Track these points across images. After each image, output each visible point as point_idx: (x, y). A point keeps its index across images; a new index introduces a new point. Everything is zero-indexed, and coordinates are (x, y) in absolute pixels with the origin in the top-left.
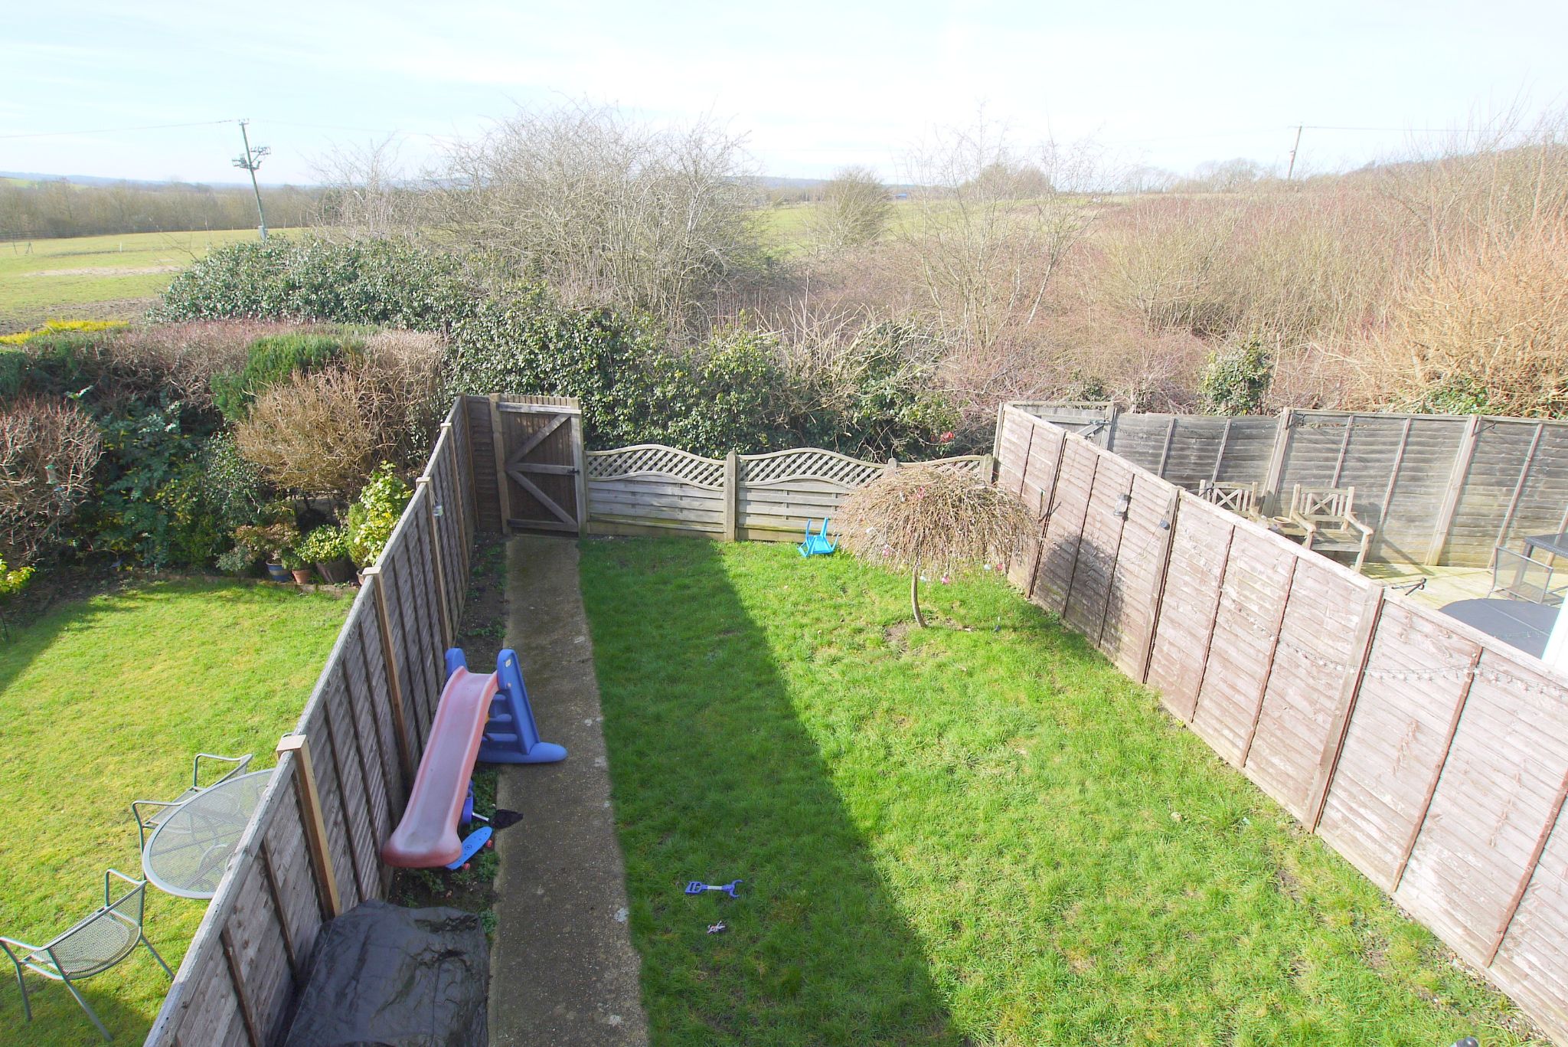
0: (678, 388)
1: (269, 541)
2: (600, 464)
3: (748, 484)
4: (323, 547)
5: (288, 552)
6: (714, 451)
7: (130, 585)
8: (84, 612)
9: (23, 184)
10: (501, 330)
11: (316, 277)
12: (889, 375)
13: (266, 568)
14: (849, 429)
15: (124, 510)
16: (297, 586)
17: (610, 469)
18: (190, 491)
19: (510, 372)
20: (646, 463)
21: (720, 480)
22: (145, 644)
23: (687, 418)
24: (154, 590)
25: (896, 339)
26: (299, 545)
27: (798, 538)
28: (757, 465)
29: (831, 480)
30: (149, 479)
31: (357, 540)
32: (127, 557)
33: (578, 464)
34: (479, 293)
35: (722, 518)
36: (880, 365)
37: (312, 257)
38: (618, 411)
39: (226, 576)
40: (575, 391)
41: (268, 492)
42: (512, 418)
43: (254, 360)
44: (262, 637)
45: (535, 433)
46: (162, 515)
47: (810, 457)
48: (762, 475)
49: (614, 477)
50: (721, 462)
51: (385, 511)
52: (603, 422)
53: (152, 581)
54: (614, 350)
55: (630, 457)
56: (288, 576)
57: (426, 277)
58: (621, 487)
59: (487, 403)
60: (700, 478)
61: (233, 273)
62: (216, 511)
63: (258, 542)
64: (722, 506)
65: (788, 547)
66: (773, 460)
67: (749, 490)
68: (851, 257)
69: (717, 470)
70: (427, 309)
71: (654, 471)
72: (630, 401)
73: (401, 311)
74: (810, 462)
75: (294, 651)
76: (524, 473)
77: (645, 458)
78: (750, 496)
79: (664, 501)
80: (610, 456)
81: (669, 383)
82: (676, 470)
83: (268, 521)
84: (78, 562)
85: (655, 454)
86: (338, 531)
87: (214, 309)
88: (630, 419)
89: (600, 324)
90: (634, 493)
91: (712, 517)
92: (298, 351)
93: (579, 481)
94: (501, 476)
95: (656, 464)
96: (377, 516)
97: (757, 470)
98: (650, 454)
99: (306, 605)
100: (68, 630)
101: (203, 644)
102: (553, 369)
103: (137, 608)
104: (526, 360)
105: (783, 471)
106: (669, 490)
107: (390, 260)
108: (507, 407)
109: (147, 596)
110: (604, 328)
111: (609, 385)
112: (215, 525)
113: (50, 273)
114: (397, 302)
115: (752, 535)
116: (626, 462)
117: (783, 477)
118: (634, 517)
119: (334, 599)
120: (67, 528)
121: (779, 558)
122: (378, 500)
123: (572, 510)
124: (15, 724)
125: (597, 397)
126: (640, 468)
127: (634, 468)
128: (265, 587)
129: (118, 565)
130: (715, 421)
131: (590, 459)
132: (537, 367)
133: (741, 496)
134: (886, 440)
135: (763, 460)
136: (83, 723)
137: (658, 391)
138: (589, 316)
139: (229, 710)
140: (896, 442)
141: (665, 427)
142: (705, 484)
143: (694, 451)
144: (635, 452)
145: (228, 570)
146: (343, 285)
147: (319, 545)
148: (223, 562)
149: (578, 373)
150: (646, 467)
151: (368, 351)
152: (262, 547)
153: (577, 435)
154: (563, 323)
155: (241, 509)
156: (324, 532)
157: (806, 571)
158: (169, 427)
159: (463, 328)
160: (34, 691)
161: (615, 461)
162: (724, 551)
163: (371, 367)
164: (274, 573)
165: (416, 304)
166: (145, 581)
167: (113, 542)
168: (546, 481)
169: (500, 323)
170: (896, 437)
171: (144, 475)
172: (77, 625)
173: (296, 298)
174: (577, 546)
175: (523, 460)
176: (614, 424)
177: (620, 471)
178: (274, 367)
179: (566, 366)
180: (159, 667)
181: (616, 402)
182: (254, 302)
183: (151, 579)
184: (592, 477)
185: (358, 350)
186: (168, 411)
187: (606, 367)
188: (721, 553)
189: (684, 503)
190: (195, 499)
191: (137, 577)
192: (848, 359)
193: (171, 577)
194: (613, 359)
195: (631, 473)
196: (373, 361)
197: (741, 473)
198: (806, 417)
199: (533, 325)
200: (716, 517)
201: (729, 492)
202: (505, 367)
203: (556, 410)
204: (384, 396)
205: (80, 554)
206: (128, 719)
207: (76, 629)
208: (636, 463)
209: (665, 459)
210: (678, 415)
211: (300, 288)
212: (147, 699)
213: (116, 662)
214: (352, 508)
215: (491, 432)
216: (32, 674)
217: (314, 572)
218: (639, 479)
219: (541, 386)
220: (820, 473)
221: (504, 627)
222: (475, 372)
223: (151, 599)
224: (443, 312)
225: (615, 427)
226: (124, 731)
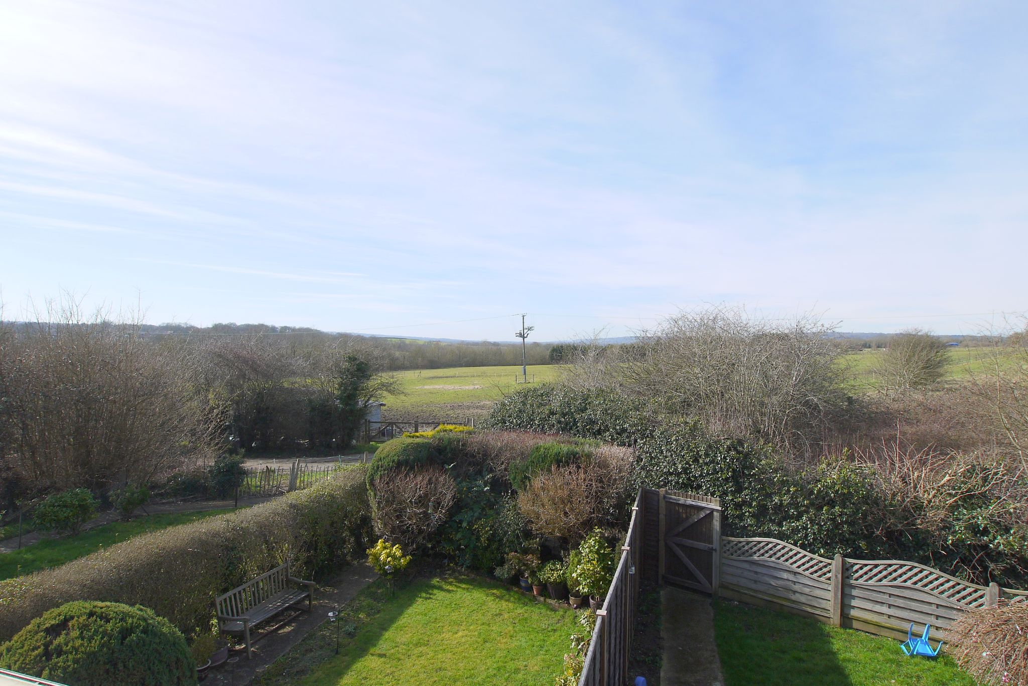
0: (792, 498)
1: (524, 565)
2: (732, 547)
3: (852, 582)
4: (553, 574)
5: (533, 573)
6: (819, 548)
7: (450, 575)
8: (429, 588)
9: (421, 343)
10: (668, 447)
11: (565, 409)
12: (980, 507)
13: (519, 580)
14: (943, 548)
15: (457, 532)
16: (534, 596)
17: (739, 552)
18: (490, 527)
19: (671, 474)
20: (767, 552)
21: (828, 575)
22: (455, 616)
23: (798, 520)
24: (461, 581)
25: (985, 480)
26: (540, 570)
27: (900, 636)
28: (861, 568)
29: (932, 592)
30: (472, 516)
31: (574, 575)
32: (452, 558)
33: (716, 544)
34: (656, 423)
35: (829, 606)
36: (970, 500)
37: (564, 397)
38: (745, 509)
39: (497, 581)
40: (715, 491)
41: (528, 534)
42: (673, 506)
43: (533, 456)
44: (514, 627)
45: (687, 518)
46: (474, 537)
47: (910, 570)
48: (865, 577)
49: (742, 558)
50: (829, 561)
51: (594, 560)
52: (733, 515)
53: (461, 575)
54: (744, 467)
55: (755, 545)
56: (530, 589)
57: (625, 412)
58: (746, 566)
59: (657, 494)
60: (811, 570)
61: (524, 404)
62: (501, 540)
63: (518, 564)
64: (830, 595)
65: (891, 643)
66: (876, 566)
67: (854, 587)
68: (918, 396)
69: (825, 566)
70: (624, 430)
71: (773, 559)
72: (754, 503)
73: (608, 430)
74: (909, 574)
75: (531, 642)
76: (678, 545)
77: (766, 548)
78: (855, 592)
79: (780, 583)
80: (740, 542)
81: (785, 494)
82: (791, 561)
83: (526, 551)
84: (428, 556)
85: (775, 546)
86: (562, 565)
87: (512, 422)
88: (753, 516)
89: (735, 449)
90: (756, 573)
91: (820, 603)
92: (556, 454)
93: (715, 557)
94: (662, 543)
95: (775, 554)
96: (588, 562)
97: (861, 572)
98: (770, 546)
99: (537, 611)
100: (420, 597)
101: (483, 624)
102: (701, 475)
103: (453, 591)
104: (682, 468)
105: (885, 577)
106: (785, 575)
107: (605, 400)
108: (671, 498)
109: (457, 584)
110: (738, 452)
111: (739, 489)
112: (498, 549)
113: (426, 387)
114: (607, 426)
115: (855, 624)
116: (751, 548)
117: (884, 582)
118: (755, 591)
119: (554, 610)
120: (430, 537)
121: (882, 651)
122: (591, 551)
123: (709, 578)
124: (392, 651)
125: (731, 498)
126: (763, 555)
127: (758, 554)
128: (517, 592)
129: (446, 561)
130: (822, 526)
131: (725, 542)
132: (690, 473)
133: (847, 591)
134: (981, 562)
135: (866, 565)
136: (423, 661)
137: (776, 499)
138: (728, 443)
139: (495, 675)
140: (992, 566)
141: (780, 525)
142: (815, 576)
143: (803, 547)
144: (759, 542)
145: (499, 577)
146: (579, 414)
147: (551, 573)
148: (498, 572)
149: (718, 480)
150: (767, 555)
151: (594, 457)
152: (520, 567)
153: (716, 524)
154: (710, 446)
155: (512, 542)
156: (554, 564)
157: (911, 669)
158: (486, 489)
159: (644, 444)
160: (402, 632)
161: (744, 546)
162: (832, 634)
163: (594, 467)
164: (523, 584)
165: (618, 428)
166: (457, 574)
167: (448, 548)
168: (691, 552)
169: (669, 443)
170: (992, 561)
171: (470, 513)
172: (424, 595)
173: (553, 420)
174: (710, 604)
175: (677, 535)
176: (741, 517)
177: (747, 554)
178: (543, 462)
179: (710, 475)
180: (460, 634)
181: (744, 502)
182: (532, 420)
183: (461, 573)
184: (725, 555)
185: (589, 456)
186: (486, 479)
187: (738, 479)
188: (828, 635)
189: (797, 587)
190: (491, 532)
191: (454, 571)
192: (938, 490)
193: (470, 575)
194: (743, 473)
195: (755, 557)
196: (596, 463)
197: (846, 571)
198: (901, 533)
199: (689, 446)
200: (824, 604)
201: (836, 586)
202: (669, 471)
203: (703, 505)
204: (599, 485)
205: (430, 552)
206: (444, 665)
207: (423, 598)
208: (759, 550)
209: (783, 552)
210: (792, 517)
211: (556, 414)
212: (454, 654)
213: (441, 624)
214: (573, 553)
215: (658, 514)
216: (403, 620)
217: (545, 589)
218: (761, 563)
219: (691, 485)
220: (920, 584)
221: (661, 659)
222: (648, 471)
223: (460, 587)
224: (633, 433)
225: (742, 520)
226: (442, 673)
